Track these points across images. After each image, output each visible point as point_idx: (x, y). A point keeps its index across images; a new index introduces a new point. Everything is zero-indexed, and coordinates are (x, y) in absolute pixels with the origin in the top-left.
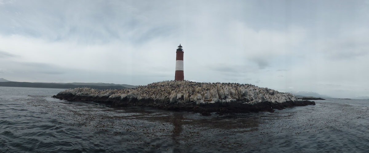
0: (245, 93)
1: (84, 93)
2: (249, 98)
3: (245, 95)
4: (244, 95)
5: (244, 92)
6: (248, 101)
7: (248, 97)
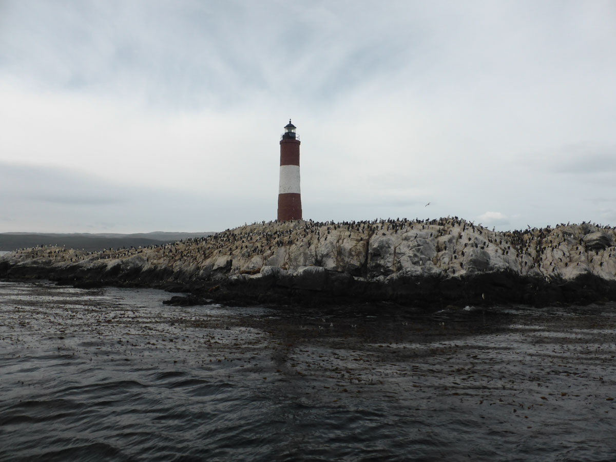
0: (381, 247)
1: (40, 261)
2: (389, 265)
3: (379, 255)
4: (378, 253)
5: (376, 245)
6: (387, 272)
7: (388, 261)
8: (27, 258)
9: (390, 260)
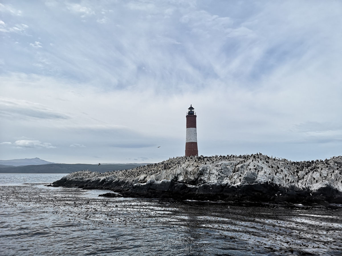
8: (74, 177)
9: (206, 177)
